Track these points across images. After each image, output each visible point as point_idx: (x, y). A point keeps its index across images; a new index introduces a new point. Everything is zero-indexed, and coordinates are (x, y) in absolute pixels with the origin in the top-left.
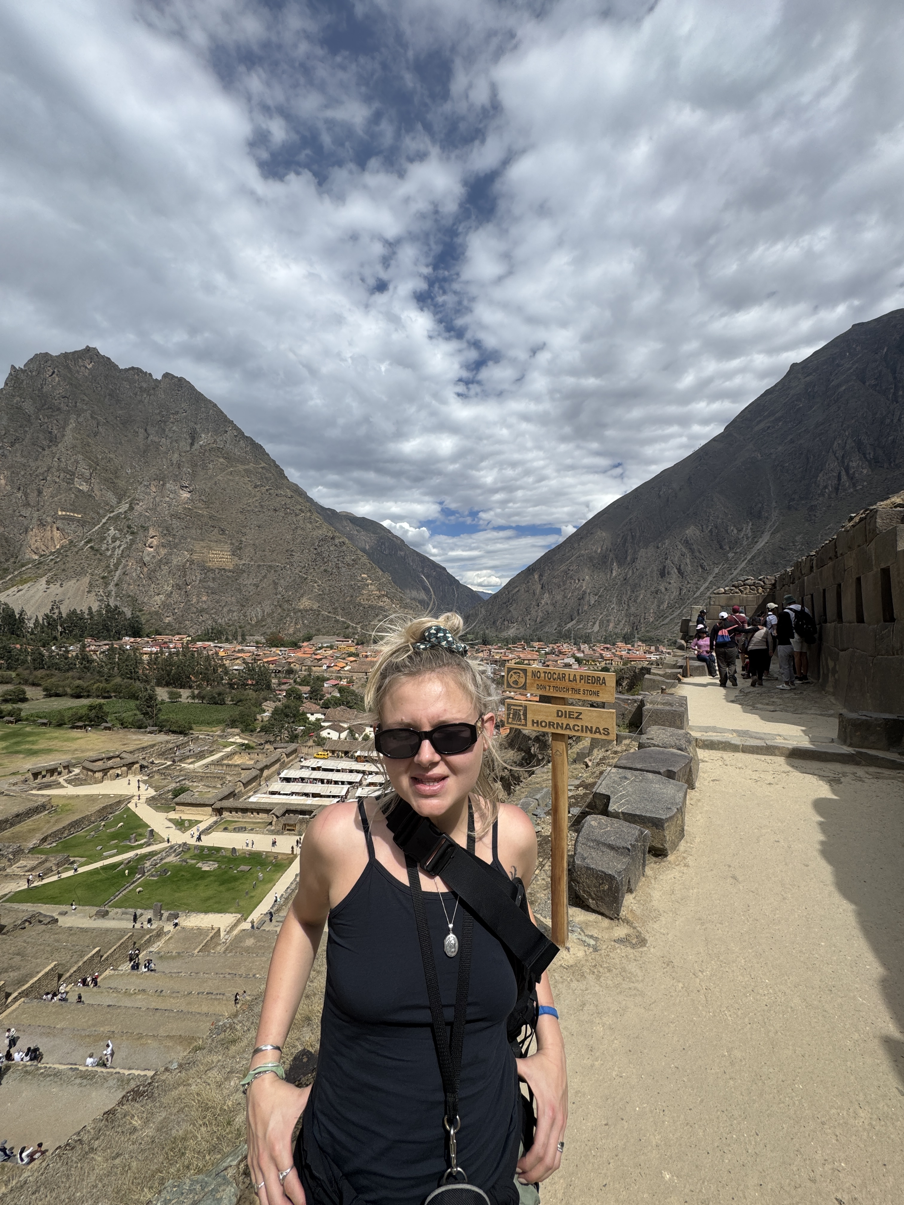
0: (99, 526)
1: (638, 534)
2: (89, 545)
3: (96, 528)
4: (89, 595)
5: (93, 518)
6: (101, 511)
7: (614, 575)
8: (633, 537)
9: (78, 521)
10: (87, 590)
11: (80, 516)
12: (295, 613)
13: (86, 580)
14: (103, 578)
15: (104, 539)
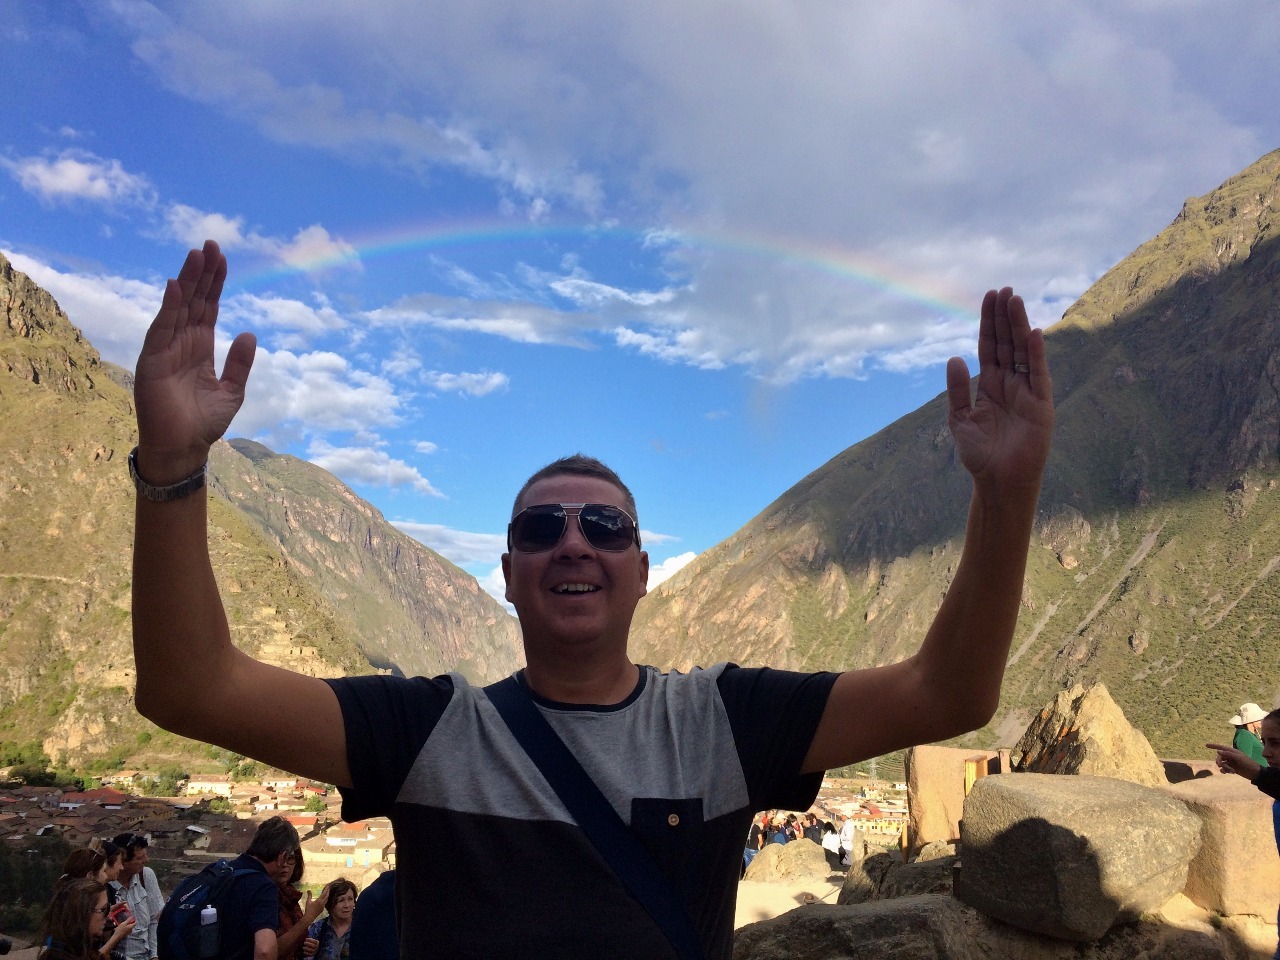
1: (892, 524)
7: (841, 611)
8: (880, 530)
12: (89, 698)
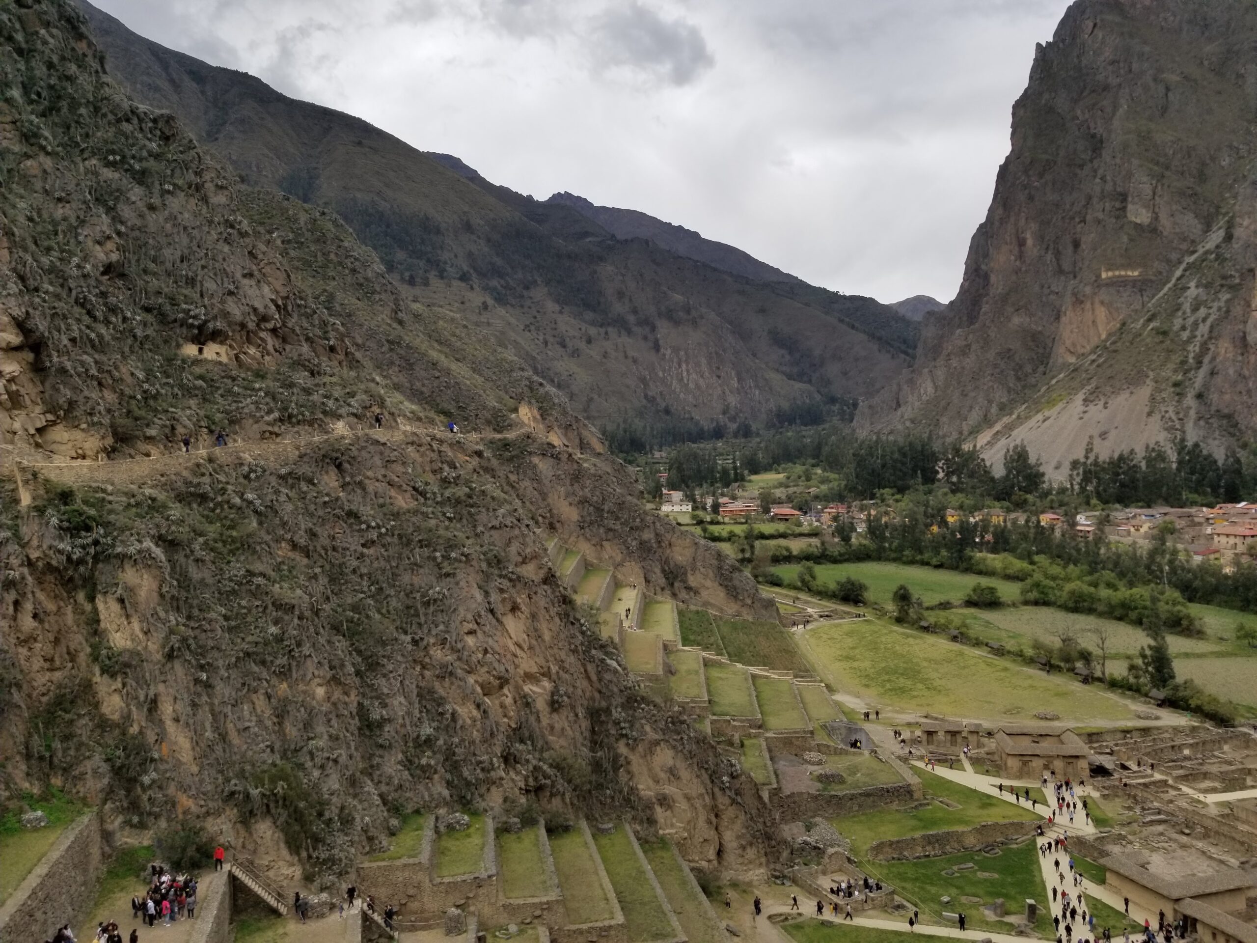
0: (1170, 285)
2: (1151, 325)
3: (1166, 289)
4: (1151, 419)
5: (1160, 273)
6: (1174, 256)
9: (1134, 282)
10: (1147, 409)
11: (1136, 273)
13: (1145, 392)
14: (1176, 385)
15: (1178, 310)
